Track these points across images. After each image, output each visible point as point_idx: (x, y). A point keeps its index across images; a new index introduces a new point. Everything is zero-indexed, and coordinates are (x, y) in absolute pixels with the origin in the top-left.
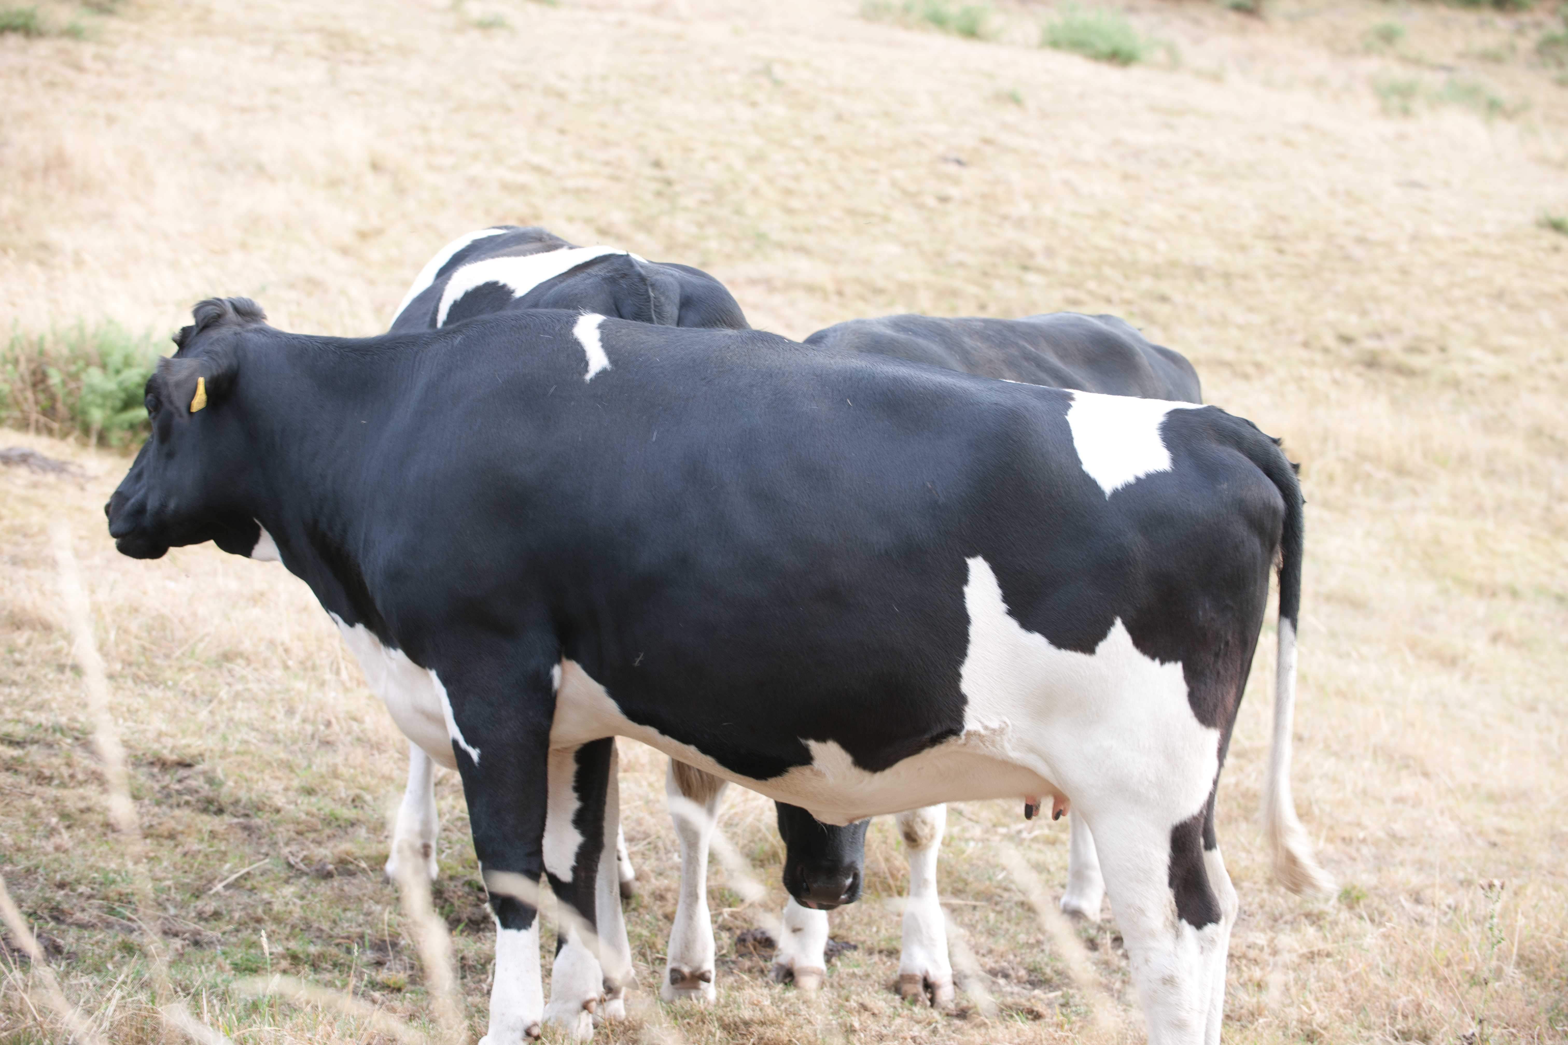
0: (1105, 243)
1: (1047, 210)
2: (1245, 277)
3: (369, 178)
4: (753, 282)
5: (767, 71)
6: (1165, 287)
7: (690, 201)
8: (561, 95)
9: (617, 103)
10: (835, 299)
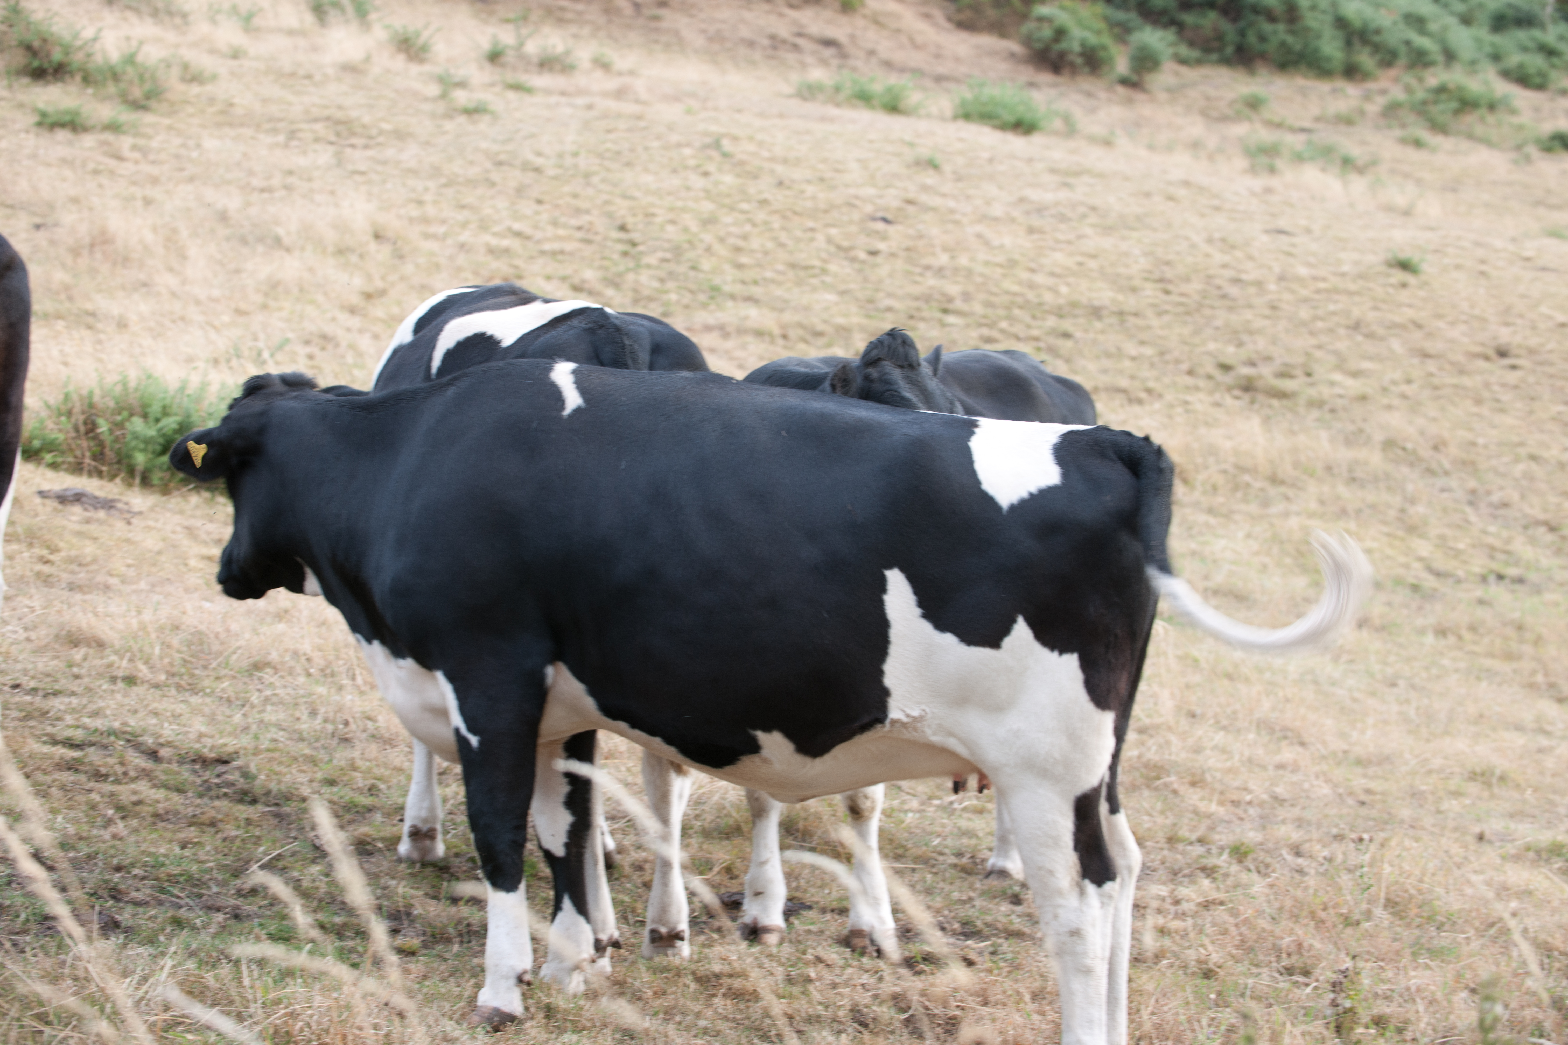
0: (1015, 288)
1: (963, 261)
2: (1136, 315)
3: (373, 246)
4: (708, 328)
5: (717, 145)
6: (1067, 325)
7: (652, 260)
8: (537, 170)
9: (587, 176)
10: (781, 341)
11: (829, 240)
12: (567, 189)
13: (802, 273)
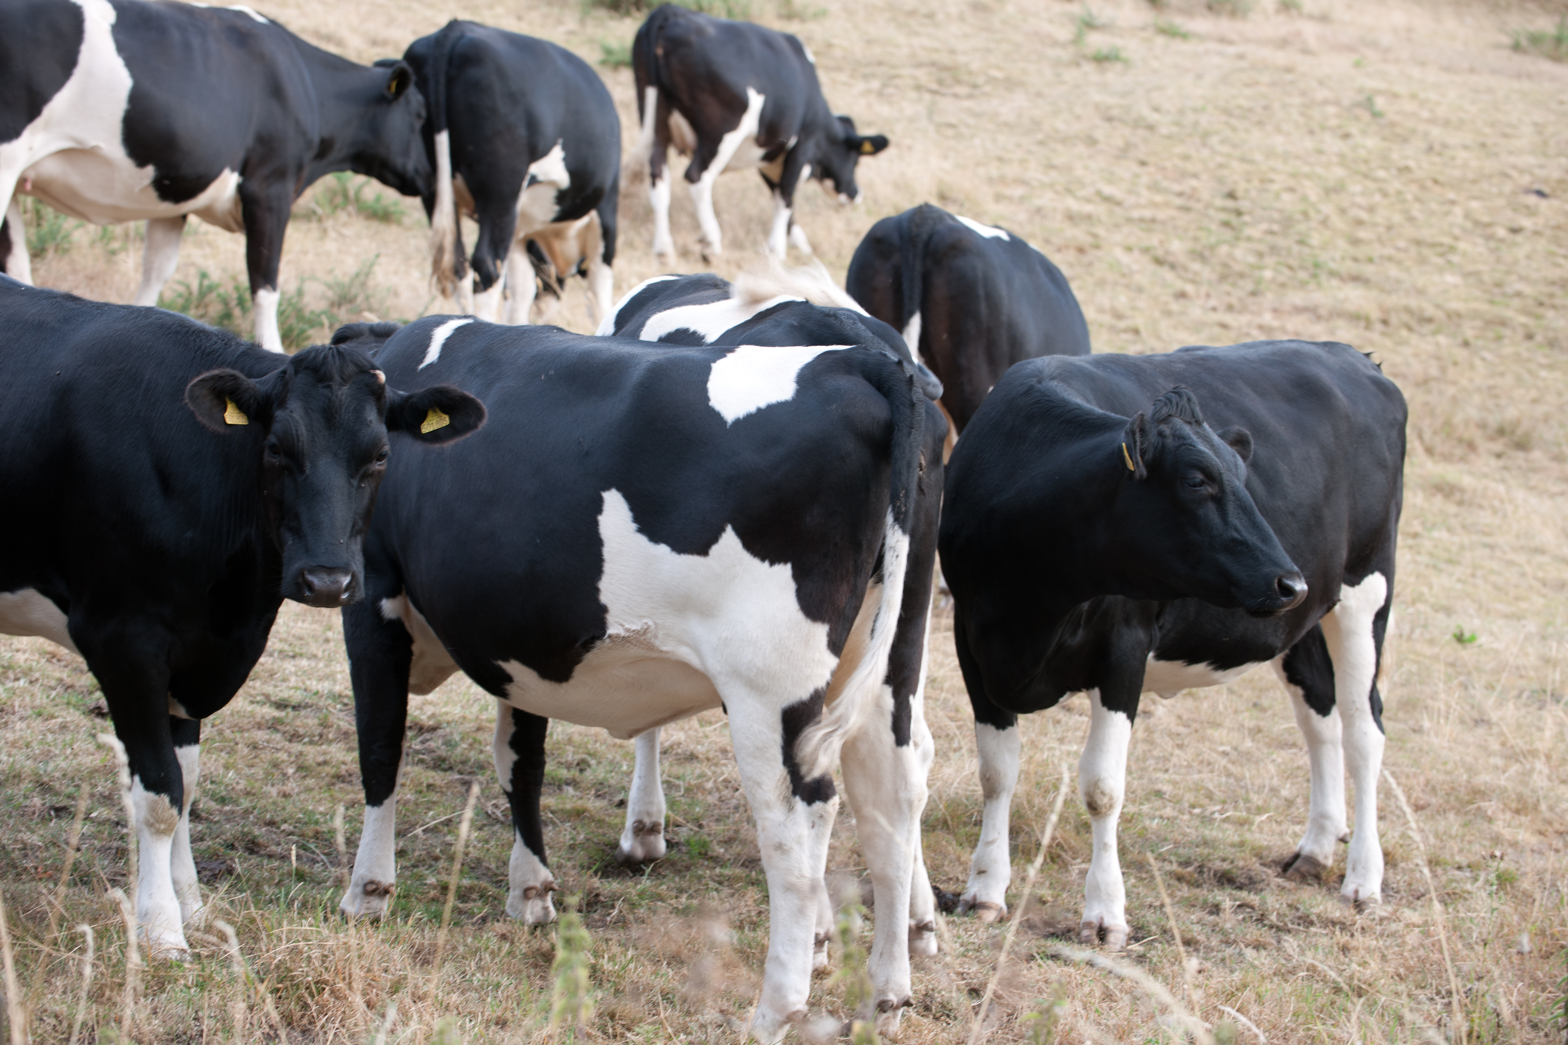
4: (1299, 310)
5: (1368, 103)
7: (1255, 232)
8: (1151, 128)
9: (1205, 136)
10: (1379, 327)
11: (1467, 215)
12: (1179, 149)
13: (1426, 252)
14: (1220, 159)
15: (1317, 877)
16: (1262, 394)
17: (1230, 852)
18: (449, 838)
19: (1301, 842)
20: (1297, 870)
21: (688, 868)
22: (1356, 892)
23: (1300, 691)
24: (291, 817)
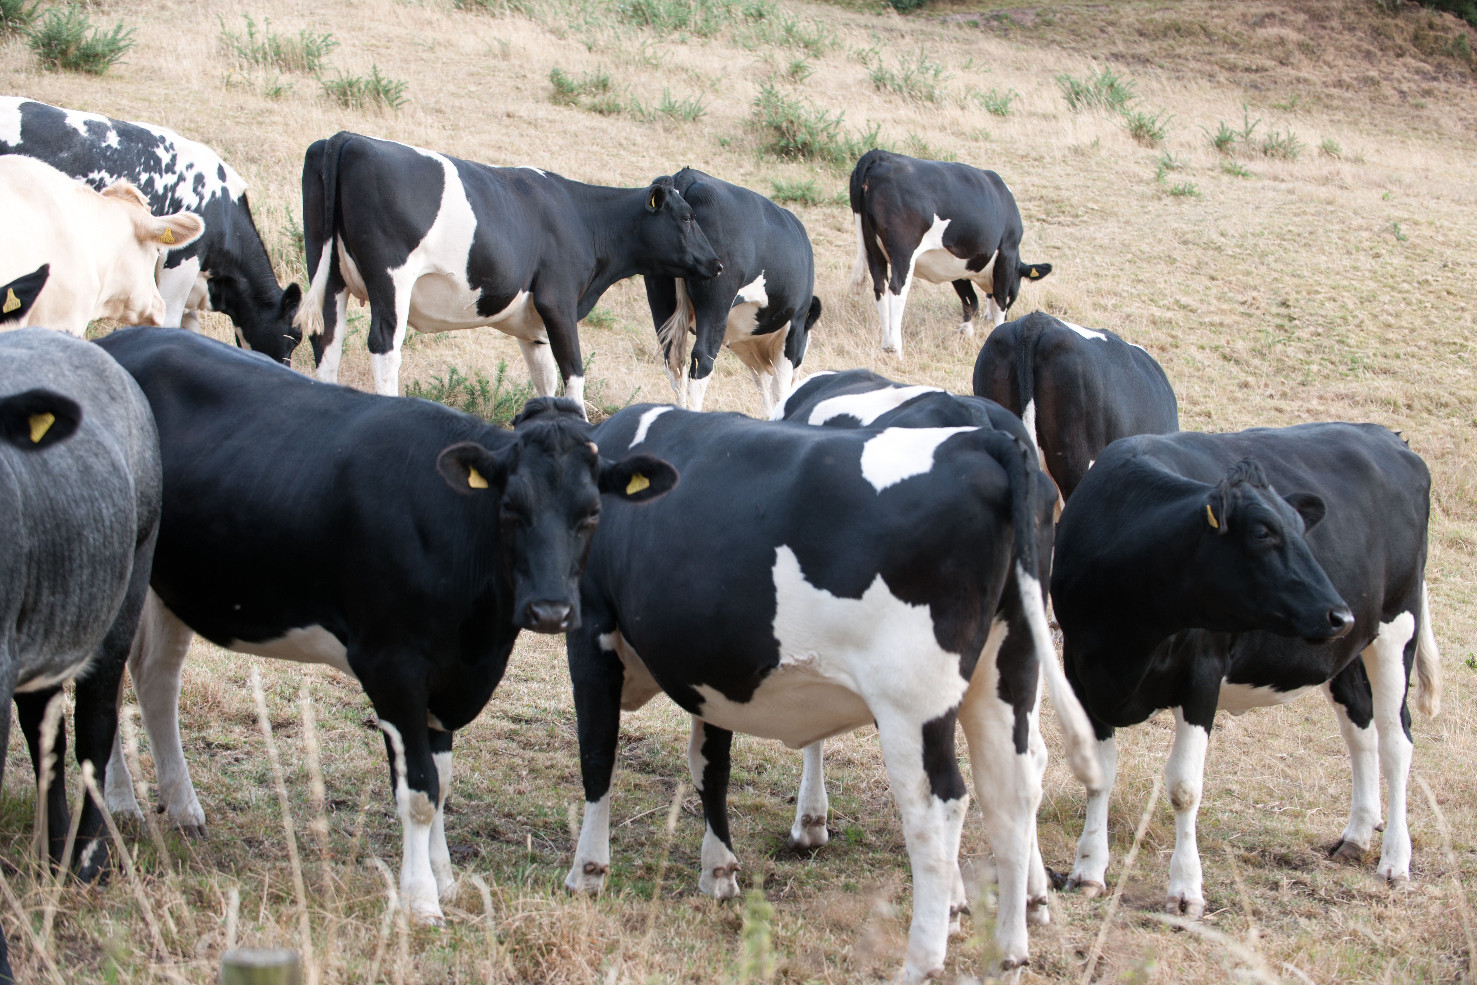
5: (1395, 229)
7: (1304, 334)
9: (1263, 255)
12: (1242, 267)
13: (1442, 349)
14: (1275, 275)
15: (1358, 859)
16: (1313, 466)
17: (1287, 839)
18: (652, 828)
19: (1345, 831)
20: (1342, 854)
21: (846, 853)
22: (1389, 871)
23: (1344, 708)
24: (525, 810)
